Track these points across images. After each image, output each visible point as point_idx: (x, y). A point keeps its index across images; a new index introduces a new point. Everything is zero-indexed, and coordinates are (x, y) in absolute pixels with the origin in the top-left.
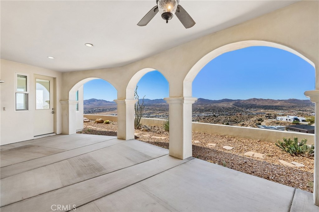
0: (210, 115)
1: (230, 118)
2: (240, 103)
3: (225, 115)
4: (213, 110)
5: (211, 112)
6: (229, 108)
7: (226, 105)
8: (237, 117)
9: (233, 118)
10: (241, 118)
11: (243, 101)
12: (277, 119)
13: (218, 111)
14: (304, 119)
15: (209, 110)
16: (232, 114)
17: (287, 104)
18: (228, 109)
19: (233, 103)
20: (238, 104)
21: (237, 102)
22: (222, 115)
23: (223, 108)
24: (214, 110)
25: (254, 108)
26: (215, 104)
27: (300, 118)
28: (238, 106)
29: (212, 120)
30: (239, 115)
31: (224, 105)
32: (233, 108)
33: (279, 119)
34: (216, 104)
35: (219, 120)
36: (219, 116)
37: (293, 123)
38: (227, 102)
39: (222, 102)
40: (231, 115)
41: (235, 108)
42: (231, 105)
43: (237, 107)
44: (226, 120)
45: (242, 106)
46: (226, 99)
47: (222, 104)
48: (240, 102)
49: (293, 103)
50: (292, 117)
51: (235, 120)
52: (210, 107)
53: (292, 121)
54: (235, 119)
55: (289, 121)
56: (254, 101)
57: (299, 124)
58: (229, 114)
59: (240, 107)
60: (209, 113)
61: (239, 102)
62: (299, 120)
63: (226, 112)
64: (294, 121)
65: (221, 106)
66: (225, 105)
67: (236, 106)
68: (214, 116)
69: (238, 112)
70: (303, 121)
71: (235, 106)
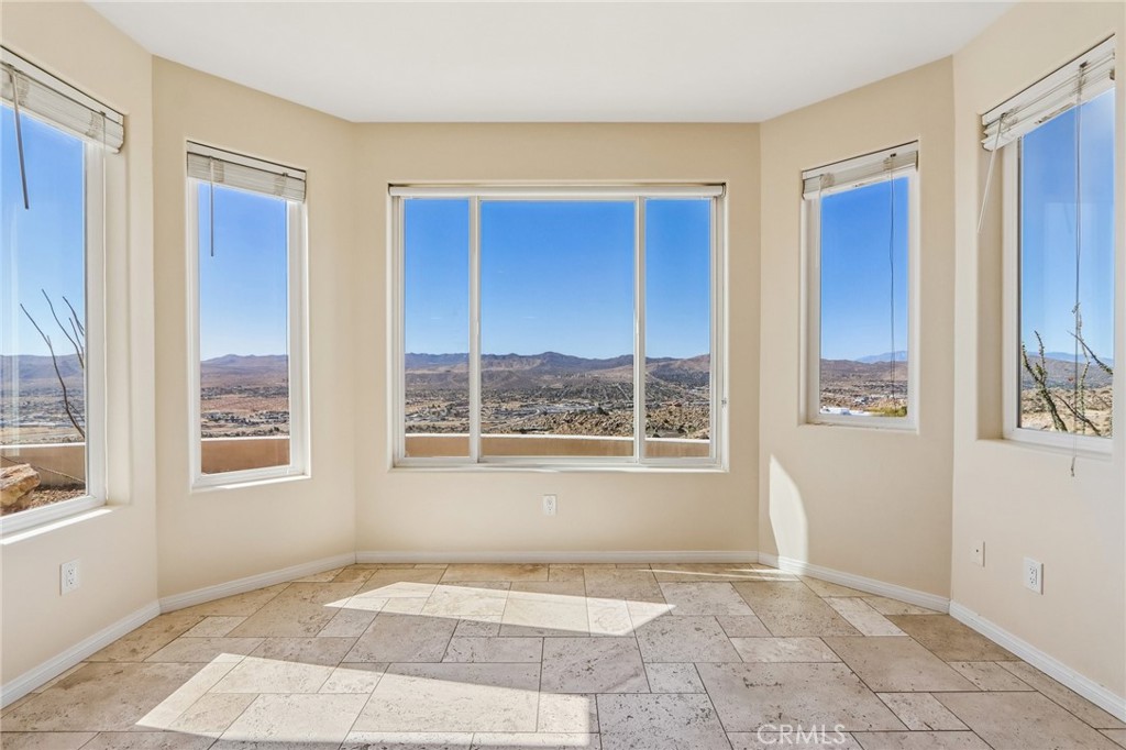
0: (583, 408)
1: (649, 416)
2: (672, 370)
5: (586, 398)
8: (670, 412)
10: (684, 417)
11: (679, 362)
13: (608, 395)
15: (578, 393)
16: (649, 403)
19: (653, 367)
20: (666, 374)
21: (663, 366)
22: (619, 409)
23: (623, 385)
24: (593, 392)
26: (596, 374)
28: (666, 380)
29: (596, 426)
30: (674, 408)
31: (625, 375)
32: (652, 386)
34: (601, 371)
35: (618, 426)
36: (612, 411)
39: (617, 366)
41: (657, 384)
43: (662, 382)
45: (678, 379)
47: (619, 371)
48: (672, 367)
51: (666, 425)
52: (580, 381)
54: (667, 421)
59: (672, 381)
60: (579, 404)
61: (668, 365)
65: (615, 380)
67: (659, 377)
68: (600, 411)
69: (666, 398)
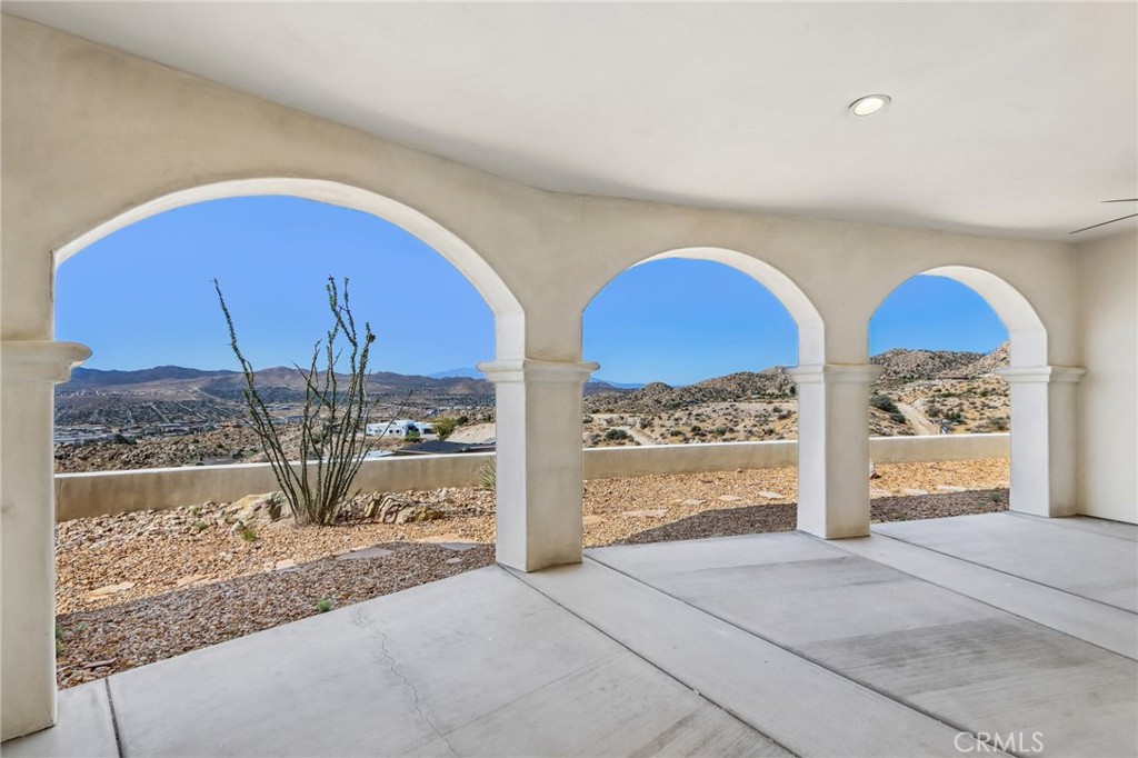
0: (90, 436)
1: (196, 441)
2: (231, 385)
3: (170, 432)
4: (108, 414)
5: (97, 423)
6: (184, 403)
7: (169, 393)
8: (226, 435)
9: (209, 443)
10: (244, 440)
12: (368, 432)
13: (135, 418)
14: (428, 425)
15: (84, 417)
16: (198, 426)
17: (373, 387)
18: (180, 409)
19: (204, 382)
20: (223, 389)
21: (220, 380)
22: (152, 434)
23: (159, 403)
24: (110, 415)
25: (281, 402)
26: (115, 390)
27: (420, 426)
28: (223, 397)
29: (111, 458)
30: (232, 429)
31: (163, 391)
32: (204, 404)
33: (373, 433)
34: (125, 387)
35: (147, 457)
36: (141, 438)
37: (406, 440)
38: (176, 378)
39: (151, 380)
40: (196, 429)
41: (211, 401)
42: (193, 391)
43: (218, 400)
44: (182, 450)
46: (174, 367)
47: (154, 386)
48: (232, 381)
49: (388, 384)
50: (402, 423)
51: (220, 450)
52: (87, 401)
53: (404, 434)
54: (220, 446)
55: (396, 435)
56: (282, 377)
57: (418, 440)
58: (186, 429)
59: (231, 398)
60: (85, 431)
61: (227, 379)
62: (417, 430)
63: (171, 421)
64: (407, 433)
65: (146, 398)
66: (168, 391)
67: (216, 394)
68: (120, 439)
69: (223, 418)
70: (427, 431)
71: (212, 397)
